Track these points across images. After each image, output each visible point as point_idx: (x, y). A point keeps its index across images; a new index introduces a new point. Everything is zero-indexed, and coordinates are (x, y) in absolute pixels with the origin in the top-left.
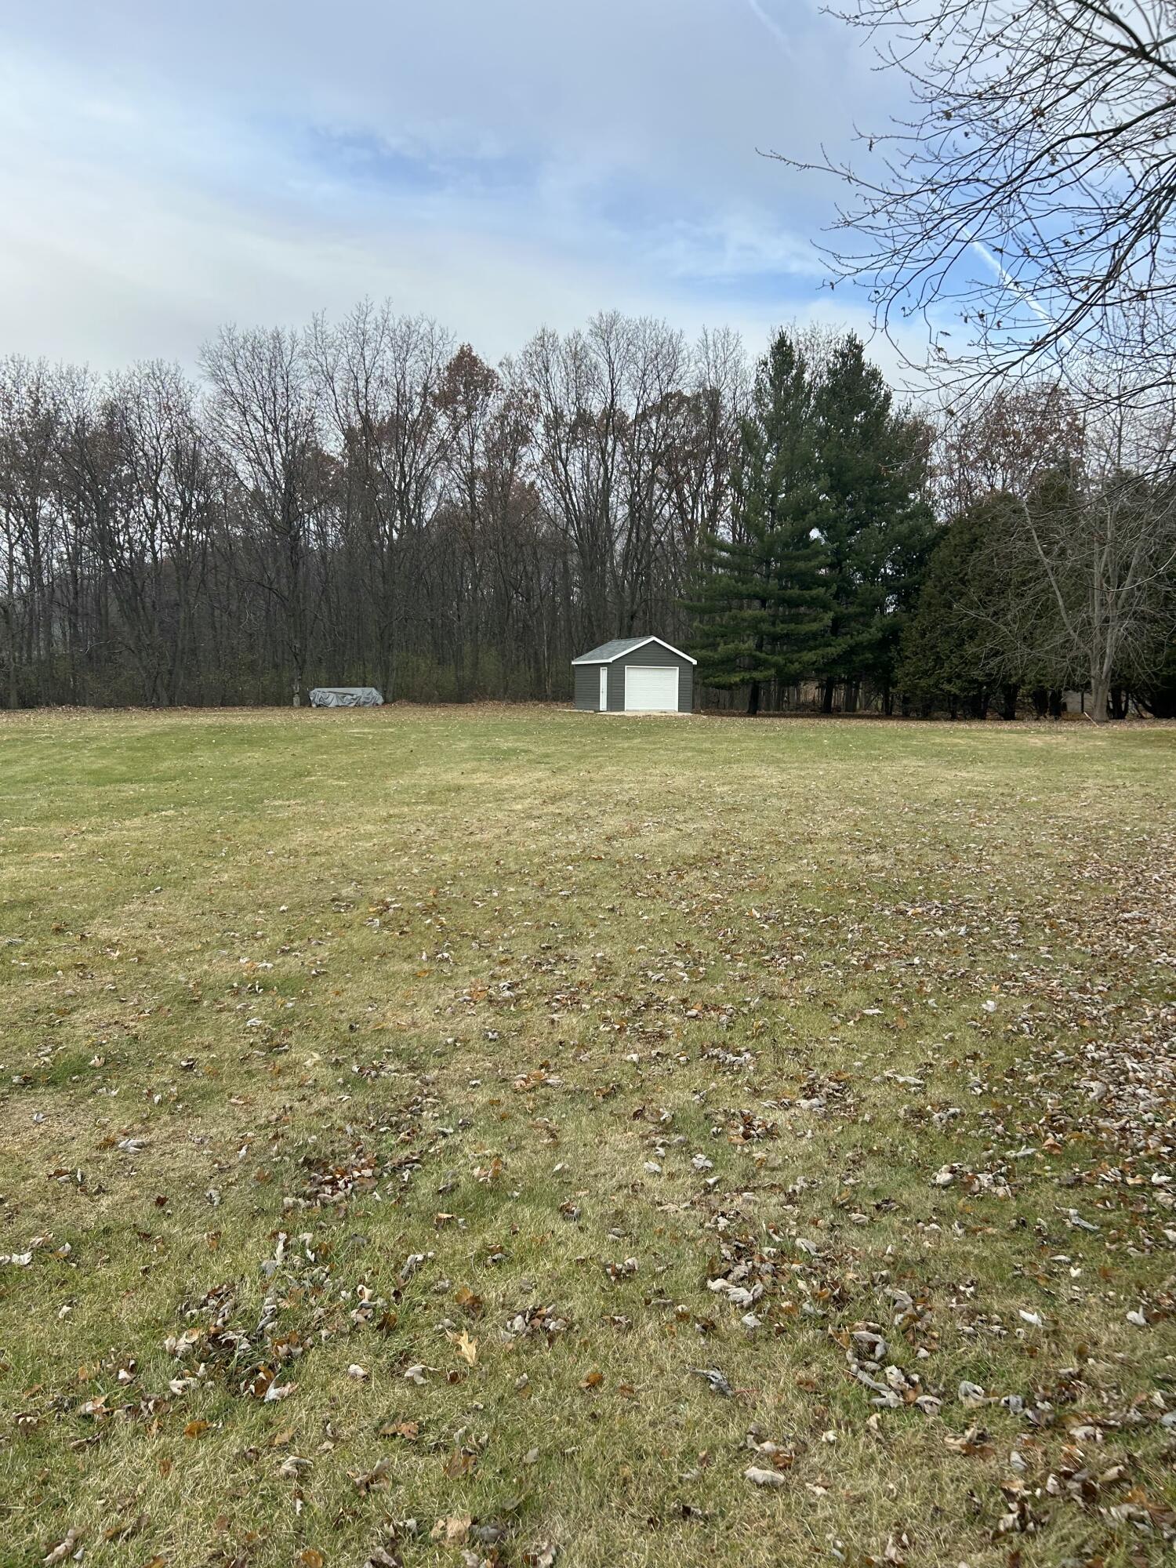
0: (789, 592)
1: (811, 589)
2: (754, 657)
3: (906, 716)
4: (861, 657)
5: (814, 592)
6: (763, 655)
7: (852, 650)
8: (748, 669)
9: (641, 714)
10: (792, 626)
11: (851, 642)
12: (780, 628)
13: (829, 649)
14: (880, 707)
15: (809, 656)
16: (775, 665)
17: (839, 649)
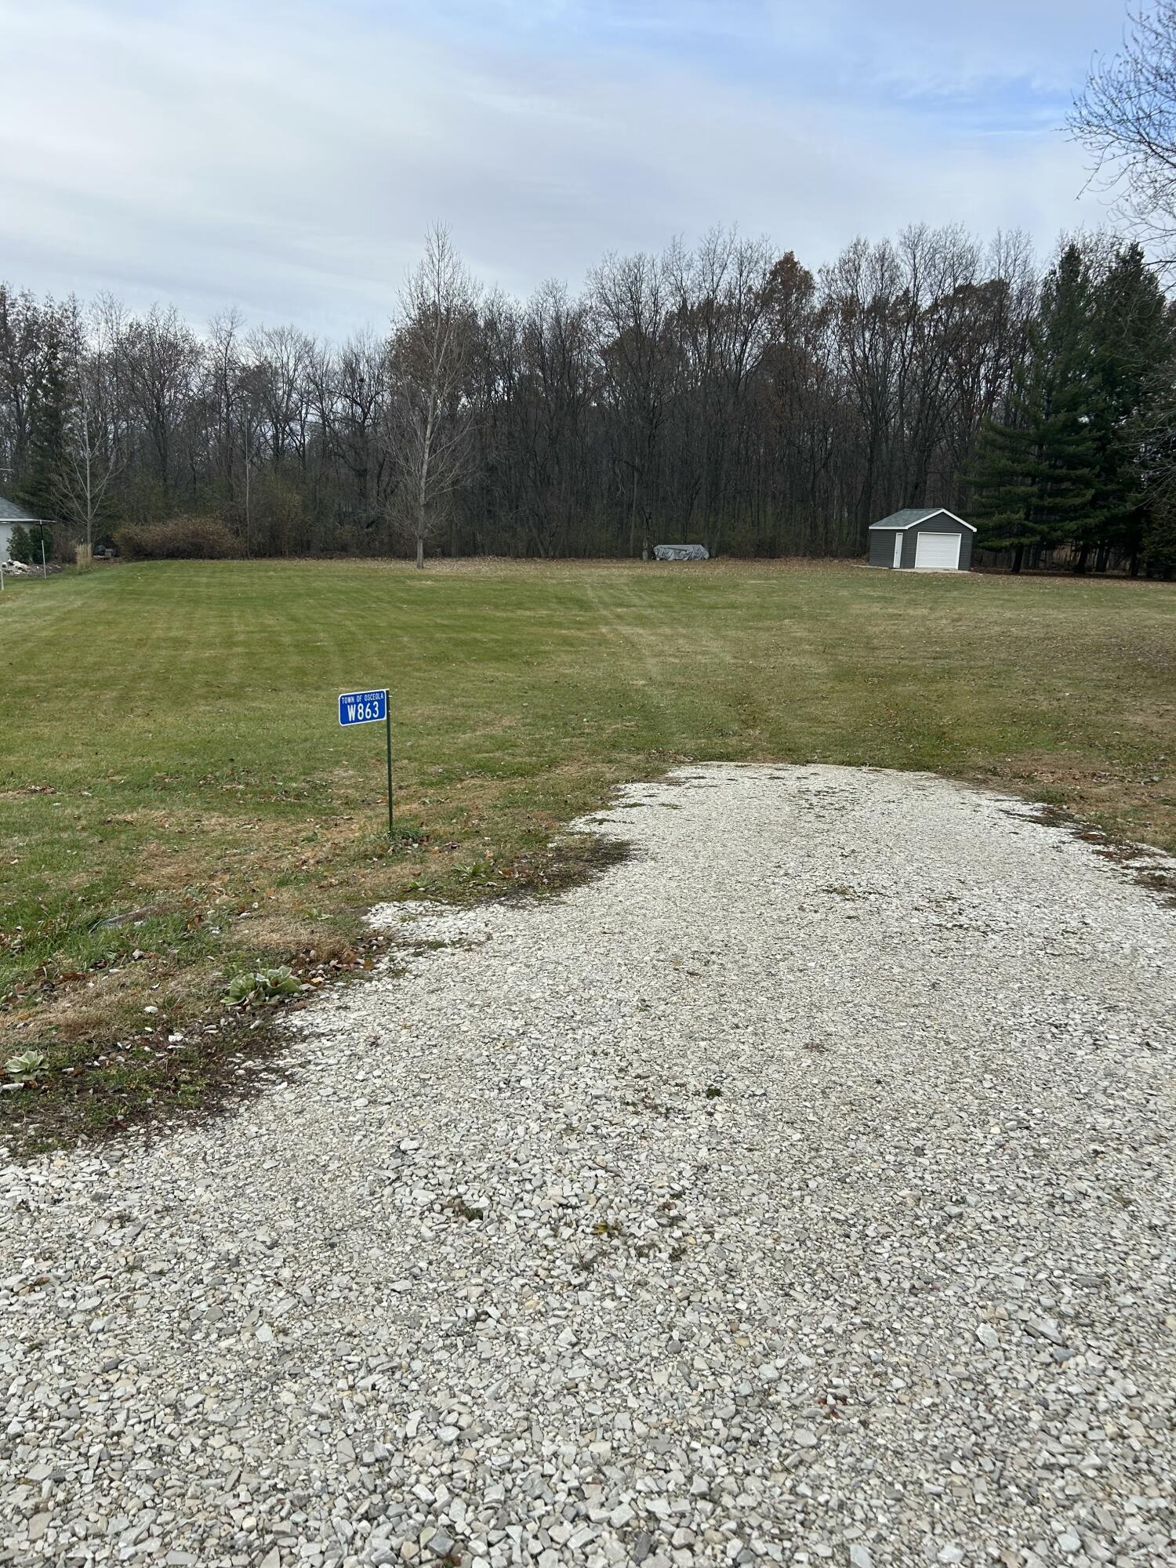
0: (1058, 471)
1: (1076, 469)
2: (1023, 526)
3: (1149, 577)
4: (1115, 527)
5: (1079, 472)
6: (1031, 524)
7: (1108, 522)
8: (1016, 535)
9: (929, 571)
10: (1058, 500)
11: (1107, 514)
12: (1048, 502)
13: (1088, 520)
14: (1128, 567)
15: (1072, 526)
16: (1040, 533)
17: (1097, 520)
